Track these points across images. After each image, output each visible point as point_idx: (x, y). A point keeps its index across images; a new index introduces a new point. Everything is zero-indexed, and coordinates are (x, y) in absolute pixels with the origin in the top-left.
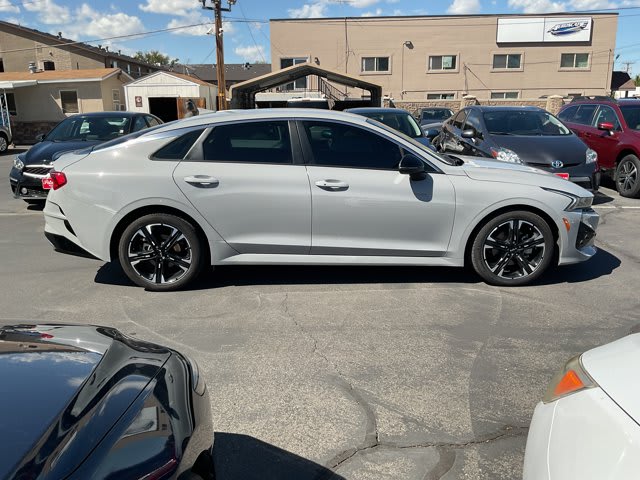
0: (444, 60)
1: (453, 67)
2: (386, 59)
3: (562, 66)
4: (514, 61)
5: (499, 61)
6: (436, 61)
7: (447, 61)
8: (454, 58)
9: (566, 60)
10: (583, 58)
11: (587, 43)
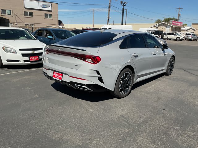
1: (10, 14)
3: (45, 17)
4: (31, 14)
5: (26, 14)
6: (4, 11)
7: (8, 12)
11: (51, 11)
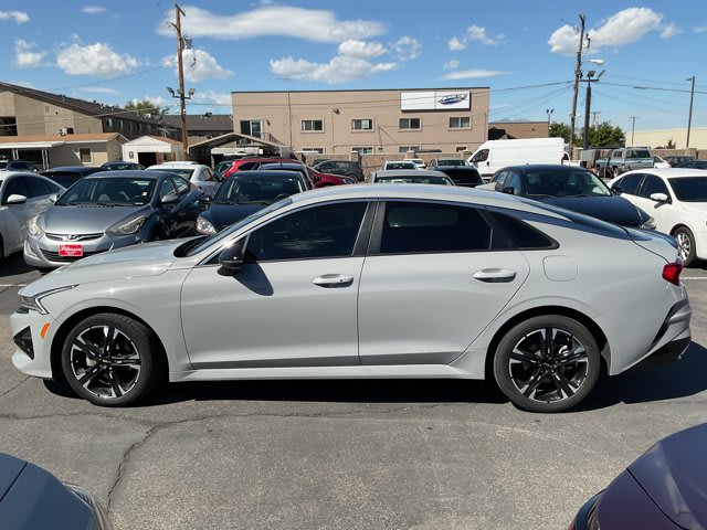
0: (363, 123)
1: (371, 128)
2: (320, 122)
3: (451, 126)
4: (415, 123)
5: (403, 123)
6: (358, 124)
7: (365, 124)
8: (370, 122)
9: (453, 122)
10: (466, 120)
11: (469, 110)
